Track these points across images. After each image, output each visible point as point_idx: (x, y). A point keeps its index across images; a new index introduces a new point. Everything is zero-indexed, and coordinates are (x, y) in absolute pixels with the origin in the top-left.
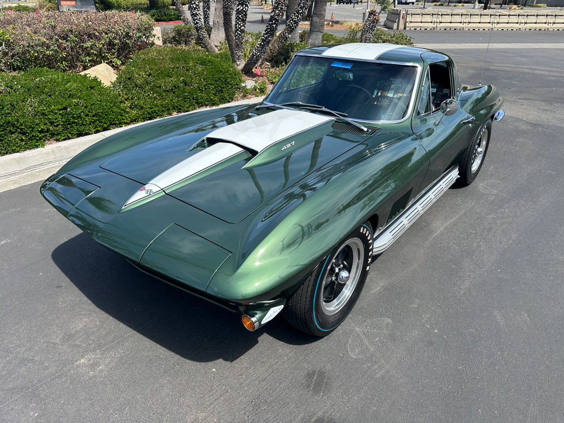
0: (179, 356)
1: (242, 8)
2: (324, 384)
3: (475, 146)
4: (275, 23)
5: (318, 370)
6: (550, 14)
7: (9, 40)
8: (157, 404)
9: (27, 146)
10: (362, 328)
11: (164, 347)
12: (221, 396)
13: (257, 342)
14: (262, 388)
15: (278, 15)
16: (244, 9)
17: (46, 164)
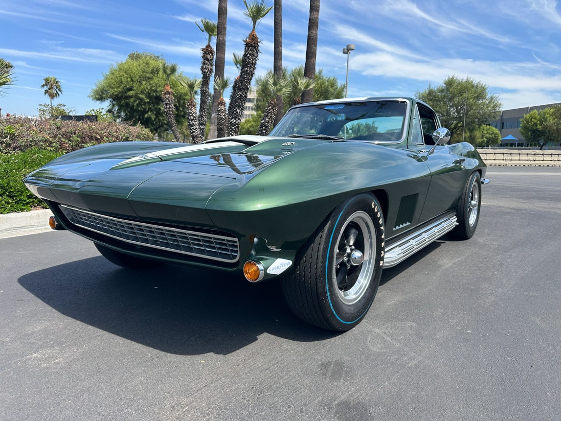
0: (158, 351)
1: (235, 121)
2: (344, 372)
3: (468, 199)
4: (265, 129)
5: (334, 361)
6: (506, 152)
7: (15, 134)
8: (126, 391)
9: (12, 209)
10: (381, 329)
11: (140, 343)
12: (211, 383)
13: (257, 339)
14: (266, 376)
15: (268, 122)
16: (237, 122)
17: (28, 228)
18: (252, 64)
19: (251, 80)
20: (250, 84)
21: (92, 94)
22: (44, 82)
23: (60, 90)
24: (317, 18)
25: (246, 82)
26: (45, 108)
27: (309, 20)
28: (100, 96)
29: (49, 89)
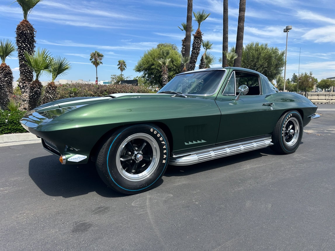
2: (104, 212)
5: (107, 207)
7: (76, 92)
13: (88, 194)
18: (198, 47)
19: (197, 57)
20: (196, 59)
21: (135, 68)
22: (118, 63)
23: (126, 67)
24: (244, 16)
25: (194, 58)
26: (114, 77)
27: (239, 17)
28: (139, 70)
29: (121, 66)
